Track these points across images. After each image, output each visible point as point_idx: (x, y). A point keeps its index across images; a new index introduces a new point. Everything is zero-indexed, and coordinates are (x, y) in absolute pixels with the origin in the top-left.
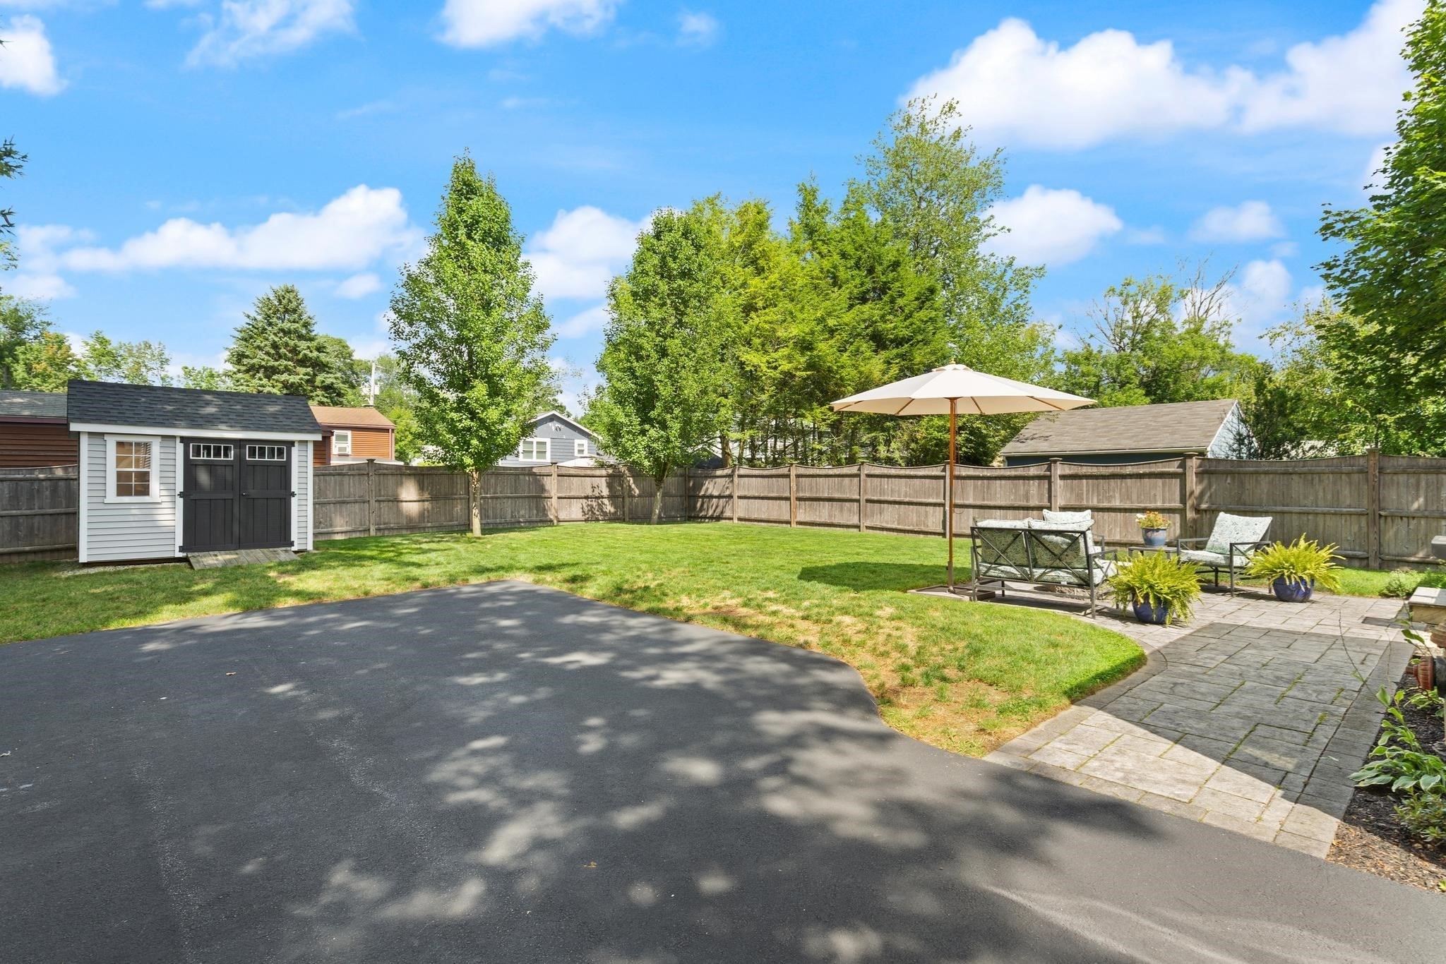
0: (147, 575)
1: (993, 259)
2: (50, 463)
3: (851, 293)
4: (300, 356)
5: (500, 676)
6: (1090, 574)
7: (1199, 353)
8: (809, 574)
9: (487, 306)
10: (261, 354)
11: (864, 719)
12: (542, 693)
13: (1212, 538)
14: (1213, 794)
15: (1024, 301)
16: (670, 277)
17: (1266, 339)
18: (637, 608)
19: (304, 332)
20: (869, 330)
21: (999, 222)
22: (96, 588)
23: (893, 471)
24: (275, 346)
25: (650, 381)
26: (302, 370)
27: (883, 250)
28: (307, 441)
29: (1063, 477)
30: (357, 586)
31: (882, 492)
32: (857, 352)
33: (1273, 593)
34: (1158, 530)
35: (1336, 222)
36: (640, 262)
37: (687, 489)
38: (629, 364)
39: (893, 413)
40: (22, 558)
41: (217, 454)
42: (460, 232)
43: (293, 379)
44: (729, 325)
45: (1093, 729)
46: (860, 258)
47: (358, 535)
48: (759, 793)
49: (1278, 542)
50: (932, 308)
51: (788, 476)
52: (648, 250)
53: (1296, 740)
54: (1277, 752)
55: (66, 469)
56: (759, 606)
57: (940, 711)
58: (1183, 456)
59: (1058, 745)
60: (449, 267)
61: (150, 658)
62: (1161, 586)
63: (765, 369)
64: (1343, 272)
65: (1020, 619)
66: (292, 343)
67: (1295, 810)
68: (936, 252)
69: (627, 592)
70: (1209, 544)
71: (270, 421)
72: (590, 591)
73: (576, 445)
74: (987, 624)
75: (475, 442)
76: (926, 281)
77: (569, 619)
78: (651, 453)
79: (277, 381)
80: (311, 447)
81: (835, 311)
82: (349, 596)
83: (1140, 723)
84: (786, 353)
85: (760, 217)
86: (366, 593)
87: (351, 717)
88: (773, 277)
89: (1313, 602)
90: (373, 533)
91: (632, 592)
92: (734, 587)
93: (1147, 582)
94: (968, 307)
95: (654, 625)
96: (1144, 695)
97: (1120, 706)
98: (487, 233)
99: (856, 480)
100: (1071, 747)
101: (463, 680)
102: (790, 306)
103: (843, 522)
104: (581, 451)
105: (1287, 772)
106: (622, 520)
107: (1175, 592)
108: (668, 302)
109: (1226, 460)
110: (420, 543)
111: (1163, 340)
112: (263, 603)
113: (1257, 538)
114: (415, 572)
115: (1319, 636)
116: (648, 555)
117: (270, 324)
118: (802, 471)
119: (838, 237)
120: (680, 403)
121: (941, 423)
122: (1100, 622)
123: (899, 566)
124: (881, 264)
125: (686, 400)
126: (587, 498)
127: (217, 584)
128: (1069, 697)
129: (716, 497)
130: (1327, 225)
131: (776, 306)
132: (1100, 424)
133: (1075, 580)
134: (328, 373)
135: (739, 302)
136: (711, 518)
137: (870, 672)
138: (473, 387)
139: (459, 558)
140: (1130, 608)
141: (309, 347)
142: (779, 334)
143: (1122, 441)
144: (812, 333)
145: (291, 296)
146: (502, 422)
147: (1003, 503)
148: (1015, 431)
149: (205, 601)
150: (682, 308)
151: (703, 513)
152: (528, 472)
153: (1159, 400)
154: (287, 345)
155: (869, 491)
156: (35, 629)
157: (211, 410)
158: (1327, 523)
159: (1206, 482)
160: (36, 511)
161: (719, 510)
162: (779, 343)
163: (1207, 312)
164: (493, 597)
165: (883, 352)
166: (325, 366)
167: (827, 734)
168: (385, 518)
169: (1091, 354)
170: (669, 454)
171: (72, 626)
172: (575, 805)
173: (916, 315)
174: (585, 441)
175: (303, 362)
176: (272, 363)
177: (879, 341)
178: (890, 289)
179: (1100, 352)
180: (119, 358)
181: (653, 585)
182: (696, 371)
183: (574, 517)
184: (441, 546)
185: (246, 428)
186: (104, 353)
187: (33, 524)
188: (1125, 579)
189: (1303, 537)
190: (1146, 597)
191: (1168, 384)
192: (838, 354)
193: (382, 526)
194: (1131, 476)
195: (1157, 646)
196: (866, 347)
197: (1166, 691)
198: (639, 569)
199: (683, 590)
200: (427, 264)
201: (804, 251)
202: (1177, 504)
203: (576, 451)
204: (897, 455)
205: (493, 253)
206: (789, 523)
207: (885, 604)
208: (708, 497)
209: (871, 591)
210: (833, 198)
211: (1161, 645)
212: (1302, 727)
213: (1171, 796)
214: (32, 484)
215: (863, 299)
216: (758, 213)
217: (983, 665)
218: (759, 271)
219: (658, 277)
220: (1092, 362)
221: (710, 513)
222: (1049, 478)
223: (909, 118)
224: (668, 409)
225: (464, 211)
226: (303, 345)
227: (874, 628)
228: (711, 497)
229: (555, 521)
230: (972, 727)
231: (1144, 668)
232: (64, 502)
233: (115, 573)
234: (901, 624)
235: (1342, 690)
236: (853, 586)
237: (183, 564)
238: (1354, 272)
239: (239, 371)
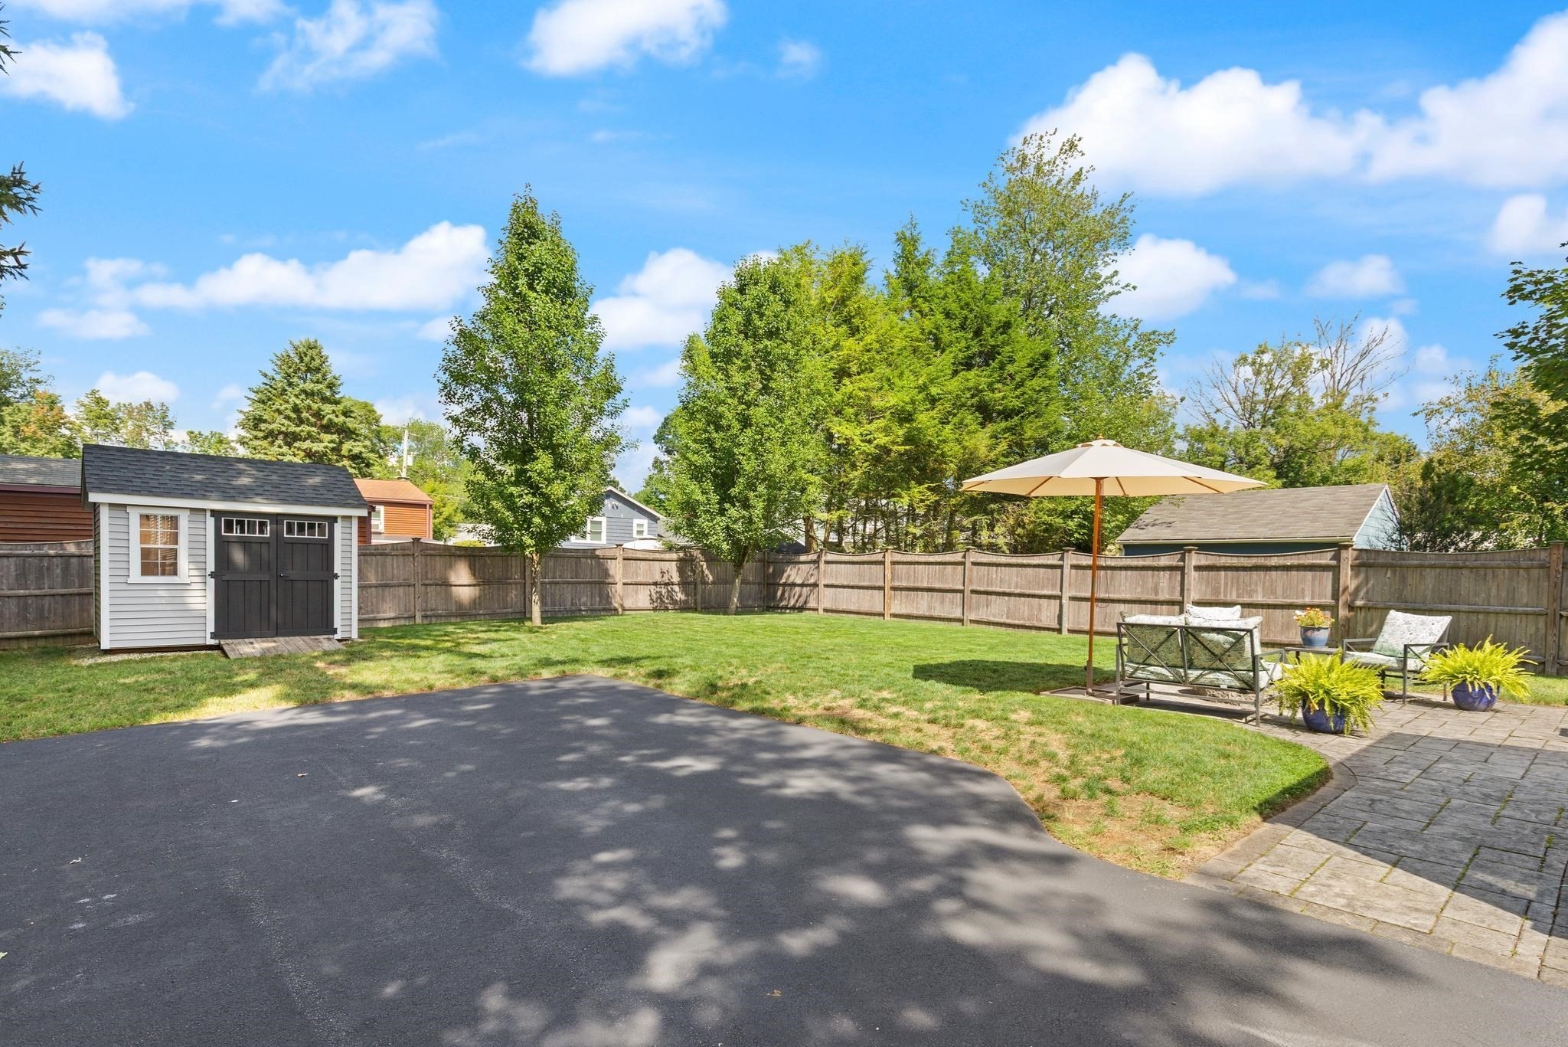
0: (179, 664)
1: (1114, 321)
2: (60, 538)
3: (955, 358)
4: (325, 421)
5: (606, 782)
6: (1256, 678)
7: (1339, 431)
8: (923, 672)
9: (551, 368)
10: (280, 419)
11: (1032, 837)
12: (657, 802)
13: (1381, 639)
14: (1453, 923)
15: (1150, 369)
16: (755, 336)
17: (1422, 416)
18: (737, 708)
19: (328, 394)
20: (975, 400)
21: (1123, 279)
22: (125, 677)
23: (994, 559)
24: (296, 409)
25: (732, 455)
26: (327, 437)
27: (993, 309)
28: (351, 517)
29: (1198, 568)
30: (418, 679)
31: (990, 582)
32: (961, 425)
33: (1450, 700)
34: (1319, 629)
35: (1527, 283)
36: (721, 320)
37: (766, 576)
38: (707, 435)
39: (1024, 494)
40: (32, 644)
41: (251, 530)
42: (520, 282)
43: (317, 447)
44: (819, 393)
45: (1296, 850)
46: (966, 318)
47: (402, 622)
48: (937, 917)
49: (1461, 644)
50: (1046, 376)
51: (882, 563)
52: (731, 305)
53: (1529, 866)
54: (1512, 879)
55: (78, 544)
56: (877, 708)
57: (1115, 827)
58: (1338, 547)
59: (1262, 867)
60: (509, 322)
61: (206, 757)
62: (1339, 691)
63: (858, 442)
64: (1532, 340)
65: (1176, 727)
66: (315, 406)
67: (1552, 943)
68: (1051, 313)
69: (723, 689)
70: (1378, 645)
71: (310, 494)
72: (678, 687)
73: (635, 526)
74: (1142, 731)
75: (537, 520)
76: (1040, 345)
77: (663, 719)
78: (730, 536)
79: (299, 449)
80: (355, 524)
81: (939, 377)
82: (412, 690)
83: (1346, 843)
84: (882, 425)
85: (856, 269)
86: (431, 687)
87: (452, 825)
88: (869, 339)
89: (1497, 711)
90: (419, 620)
91: (729, 689)
92: (844, 686)
93: (1322, 686)
94: (1085, 376)
95: (762, 727)
96: (1342, 812)
97: (1318, 825)
98: (551, 284)
99: (960, 568)
100: (1278, 870)
101: (566, 785)
102: (888, 371)
103: (943, 615)
104: (640, 532)
105: (1530, 901)
106: (695, 610)
107: (1354, 698)
108: (753, 364)
109: (1384, 552)
110: (476, 633)
111: (1299, 415)
112: (318, 697)
113: (1433, 640)
114: (479, 664)
115: (1516, 749)
116: (735, 649)
117: (290, 384)
118: (898, 557)
119: (942, 293)
120: (764, 480)
121: (1052, 506)
122: (1265, 729)
123: (1022, 665)
124: (989, 325)
125: (773, 476)
126: (655, 584)
127: (263, 675)
128: (1261, 814)
129: (799, 585)
130: (1516, 286)
131: (872, 371)
132: (1230, 510)
133: (1237, 684)
134: (355, 440)
135: (831, 366)
136: (793, 608)
137: (1024, 783)
138: (537, 458)
139: (524, 649)
140: (1300, 715)
141: (334, 412)
142: (875, 403)
143: (1256, 529)
144: (913, 402)
145: (314, 352)
146: (567, 498)
147: (1128, 597)
148: (1133, 516)
149: (253, 695)
150: (768, 371)
151: (784, 603)
152: (590, 554)
153: (1291, 484)
154: (309, 408)
155: (975, 580)
156: (69, 721)
157: (245, 481)
158: (1499, 624)
159: (1362, 576)
160: (46, 591)
161: (802, 600)
162: (873, 414)
163: (1348, 384)
164: (570, 693)
165: (989, 425)
166: (353, 432)
167: (996, 855)
168: (432, 604)
169: (1217, 430)
170: (751, 536)
171: (110, 719)
172: (734, 928)
173: (1028, 383)
174: (645, 521)
175: (327, 428)
176: (293, 429)
177: (986, 413)
178: (999, 354)
179: (1226, 428)
180: (118, 421)
181: (751, 681)
182: (784, 444)
183: (641, 605)
184: (502, 635)
185: (284, 501)
186: (100, 413)
187: (43, 606)
188: (1296, 683)
189: (1489, 639)
190: (1321, 703)
191: (1301, 466)
192: (940, 426)
193: (429, 613)
194: (1276, 568)
195: (1339, 758)
196: (970, 419)
197: (1365, 808)
198: (730, 665)
199: (787, 688)
200: (483, 318)
201: (902, 309)
202: (1329, 601)
203: (635, 532)
204: (1001, 541)
205: (558, 305)
206: (882, 615)
207: (1019, 706)
208: (789, 585)
209: (999, 693)
210: (936, 246)
211: (1344, 757)
212: (1531, 850)
213: (1408, 926)
214: (41, 561)
215: (968, 365)
216: (854, 264)
217: (1150, 776)
218: (854, 331)
219: (742, 336)
220: (1218, 440)
221: (792, 603)
222: (1182, 569)
223: (1025, 157)
224: (752, 487)
225: (525, 258)
226: (327, 408)
227: (1013, 734)
228: (794, 585)
229: (620, 610)
230: (1156, 846)
231: (1332, 783)
232: (76, 581)
233: (141, 661)
234: (1042, 729)
235: (1563, 810)
236: (977, 686)
237: (215, 652)
238: (1544, 342)
239: (256, 438)
